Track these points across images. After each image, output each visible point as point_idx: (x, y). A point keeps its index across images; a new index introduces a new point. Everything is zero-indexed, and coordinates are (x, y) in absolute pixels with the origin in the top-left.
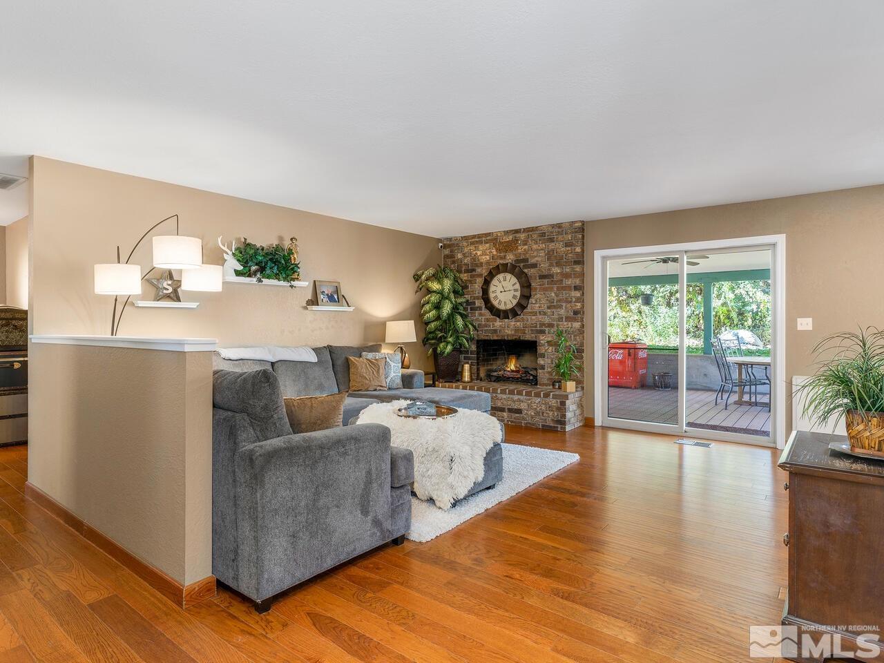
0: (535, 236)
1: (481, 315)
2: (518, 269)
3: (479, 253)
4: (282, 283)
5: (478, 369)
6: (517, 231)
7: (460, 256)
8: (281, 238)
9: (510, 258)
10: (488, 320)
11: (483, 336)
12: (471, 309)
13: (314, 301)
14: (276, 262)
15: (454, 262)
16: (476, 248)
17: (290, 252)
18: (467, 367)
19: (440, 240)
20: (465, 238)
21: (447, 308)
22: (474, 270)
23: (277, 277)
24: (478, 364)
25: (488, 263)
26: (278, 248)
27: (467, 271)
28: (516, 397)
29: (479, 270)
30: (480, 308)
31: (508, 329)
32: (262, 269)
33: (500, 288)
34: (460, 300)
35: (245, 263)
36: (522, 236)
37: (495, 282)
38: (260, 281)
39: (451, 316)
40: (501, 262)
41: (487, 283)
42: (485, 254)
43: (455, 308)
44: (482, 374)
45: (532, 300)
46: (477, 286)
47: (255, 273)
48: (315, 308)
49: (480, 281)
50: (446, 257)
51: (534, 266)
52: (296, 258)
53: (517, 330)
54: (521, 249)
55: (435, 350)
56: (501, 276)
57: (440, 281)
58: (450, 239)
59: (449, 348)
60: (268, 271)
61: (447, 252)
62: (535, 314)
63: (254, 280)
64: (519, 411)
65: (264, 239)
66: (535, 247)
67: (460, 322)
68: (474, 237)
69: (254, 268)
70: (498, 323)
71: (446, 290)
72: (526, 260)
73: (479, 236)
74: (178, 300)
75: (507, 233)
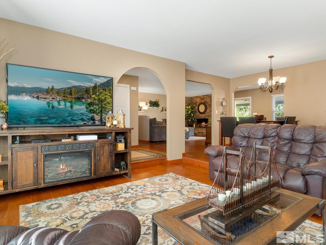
0: (208, 97)
1: (197, 113)
2: (204, 104)
3: (197, 100)
4: (157, 108)
5: (197, 125)
6: (204, 96)
7: (193, 101)
8: (156, 100)
9: (203, 101)
10: (199, 114)
11: (198, 118)
12: (196, 112)
13: (162, 111)
14: (156, 104)
15: (192, 102)
16: (197, 99)
17: (158, 102)
18: (194, 124)
19: (190, 97)
20: (194, 97)
21: (190, 112)
22: (196, 104)
23: (156, 107)
24: (197, 124)
25: (199, 102)
26: (156, 101)
27: (195, 104)
28: (202, 130)
29: (197, 104)
30: (197, 112)
31: (202, 116)
32: (153, 105)
33: (201, 108)
34: (193, 110)
35: (151, 104)
36: (205, 97)
37: (200, 106)
38: (153, 107)
39: (190, 114)
40: (201, 102)
41: (199, 107)
42: (198, 100)
43: (192, 112)
44: (198, 126)
45: (207, 110)
46: (197, 107)
47: (152, 106)
48: (162, 112)
49: (197, 106)
50: (191, 101)
51: (208, 103)
52: (159, 103)
53: (204, 116)
54: (205, 99)
55: (187, 121)
56: (201, 105)
57: (188, 106)
58: (192, 97)
59: (190, 120)
60: (154, 106)
61: (191, 100)
62: (208, 113)
63: (152, 107)
64: (203, 133)
65: (153, 100)
66: (208, 99)
67: (192, 115)
68: (196, 97)
69: (152, 105)
70: (201, 115)
71: (189, 108)
72: (206, 102)
73: (197, 96)
74: (141, 111)
75: (202, 96)
